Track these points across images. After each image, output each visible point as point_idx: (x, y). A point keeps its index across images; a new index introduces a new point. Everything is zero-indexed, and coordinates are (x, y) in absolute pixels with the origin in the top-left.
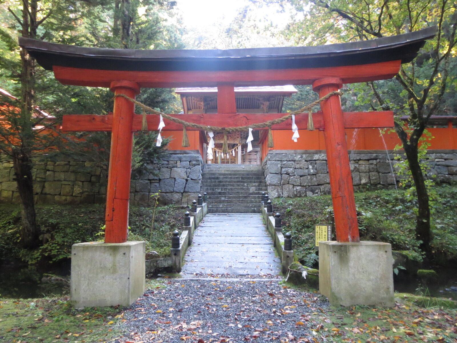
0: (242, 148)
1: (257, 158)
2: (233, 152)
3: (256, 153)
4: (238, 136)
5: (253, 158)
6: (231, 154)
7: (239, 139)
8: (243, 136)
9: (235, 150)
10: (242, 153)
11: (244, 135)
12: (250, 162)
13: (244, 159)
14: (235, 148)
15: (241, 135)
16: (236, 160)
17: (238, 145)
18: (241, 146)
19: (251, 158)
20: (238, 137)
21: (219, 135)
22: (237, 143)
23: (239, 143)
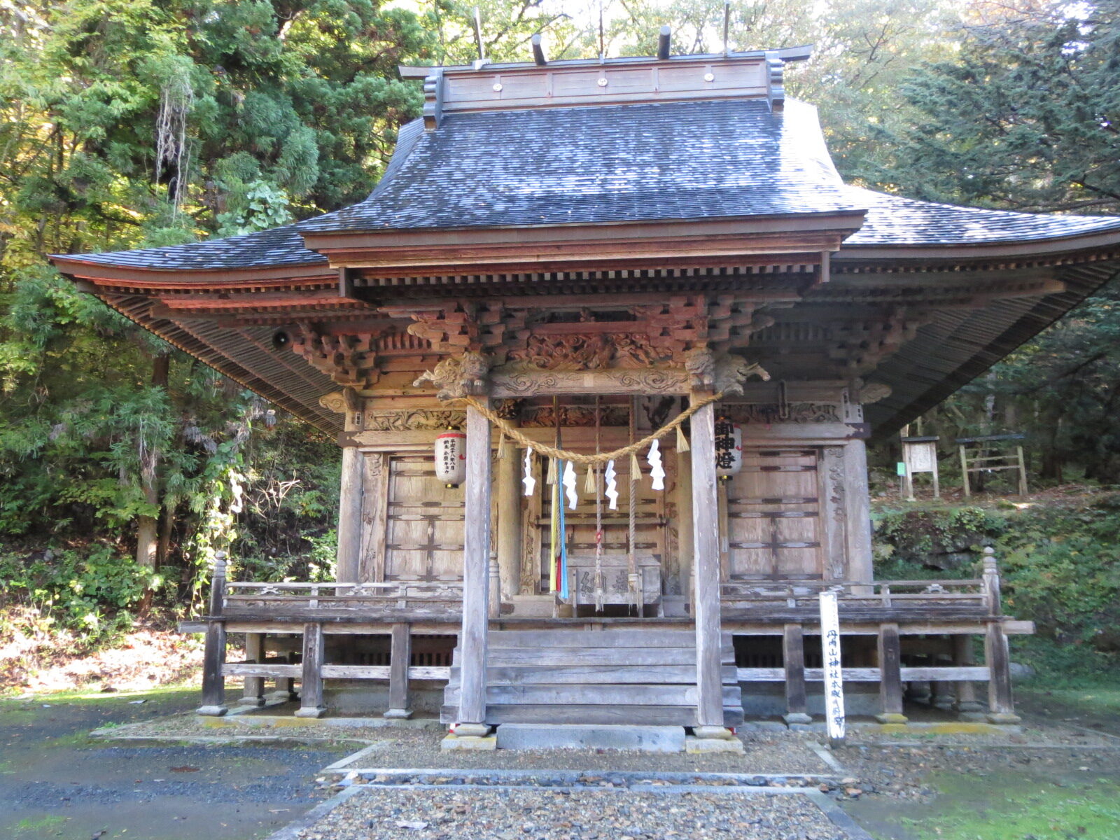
0: (719, 429)
1: (821, 489)
2: (654, 458)
3: (809, 461)
4: (687, 335)
5: (791, 490)
6: (636, 473)
7: (697, 359)
8: (723, 334)
9: (667, 447)
10: (723, 461)
11: (734, 331)
12: (773, 517)
13: (732, 501)
14: (663, 430)
15: (713, 326)
16: (680, 508)
17: (693, 403)
18: (710, 411)
19: (777, 492)
20: (688, 346)
21: (542, 331)
22: (685, 388)
23: (698, 390)
